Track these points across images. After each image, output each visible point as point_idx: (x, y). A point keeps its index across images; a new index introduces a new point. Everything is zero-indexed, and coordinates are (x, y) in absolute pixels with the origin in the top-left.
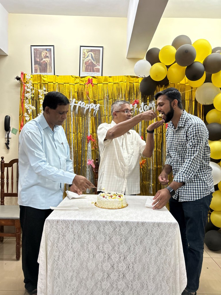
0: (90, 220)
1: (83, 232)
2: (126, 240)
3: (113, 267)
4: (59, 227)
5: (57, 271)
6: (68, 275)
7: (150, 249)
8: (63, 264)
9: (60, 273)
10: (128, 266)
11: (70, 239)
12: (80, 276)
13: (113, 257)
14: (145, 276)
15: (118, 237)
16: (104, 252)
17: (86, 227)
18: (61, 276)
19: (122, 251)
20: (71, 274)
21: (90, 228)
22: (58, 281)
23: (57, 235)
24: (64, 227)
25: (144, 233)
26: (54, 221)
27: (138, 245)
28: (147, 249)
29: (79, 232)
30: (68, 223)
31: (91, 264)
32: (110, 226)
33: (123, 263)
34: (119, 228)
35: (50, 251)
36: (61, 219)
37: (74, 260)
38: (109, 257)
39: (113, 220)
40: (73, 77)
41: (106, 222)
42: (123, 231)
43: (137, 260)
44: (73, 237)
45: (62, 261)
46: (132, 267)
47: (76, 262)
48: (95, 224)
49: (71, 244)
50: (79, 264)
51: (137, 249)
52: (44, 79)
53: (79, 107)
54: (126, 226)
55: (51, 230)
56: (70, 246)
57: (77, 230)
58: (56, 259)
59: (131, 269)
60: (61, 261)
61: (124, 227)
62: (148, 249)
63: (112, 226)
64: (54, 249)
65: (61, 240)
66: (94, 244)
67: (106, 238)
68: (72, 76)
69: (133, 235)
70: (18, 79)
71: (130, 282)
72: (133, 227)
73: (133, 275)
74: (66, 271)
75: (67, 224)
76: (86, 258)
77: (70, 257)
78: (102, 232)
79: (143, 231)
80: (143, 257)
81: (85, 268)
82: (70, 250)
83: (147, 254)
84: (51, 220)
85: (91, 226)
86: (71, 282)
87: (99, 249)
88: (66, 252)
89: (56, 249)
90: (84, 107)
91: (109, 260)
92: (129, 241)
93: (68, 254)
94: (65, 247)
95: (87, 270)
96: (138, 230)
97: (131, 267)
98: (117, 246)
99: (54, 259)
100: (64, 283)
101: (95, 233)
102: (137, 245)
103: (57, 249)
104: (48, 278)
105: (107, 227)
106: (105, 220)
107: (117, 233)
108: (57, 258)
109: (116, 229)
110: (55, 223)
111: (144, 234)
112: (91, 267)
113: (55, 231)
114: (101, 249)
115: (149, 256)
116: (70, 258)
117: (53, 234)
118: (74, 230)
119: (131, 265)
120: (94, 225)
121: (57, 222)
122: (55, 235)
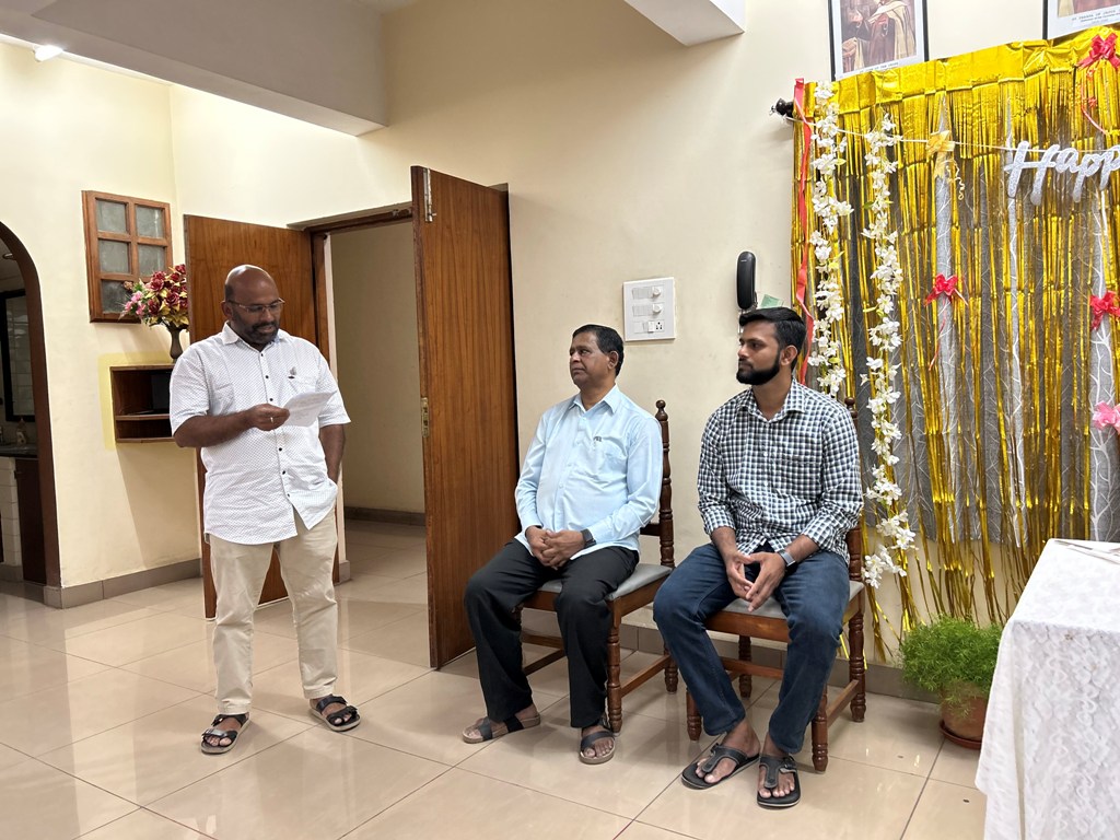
23: (1066, 695)
24: (1104, 663)
26: (1052, 630)
35: (1036, 752)
40: (1018, 49)
52: (887, 86)
53: (1050, 172)
55: (1037, 665)
64: (1054, 749)
65: (1087, 716)
68: (1009, 45)
70: (784, 109)
84: (1038, 626)
89: (1063, 751)
90: (1074, 169)
99: (1055, 791)
103: (1065, 748)
113: (1056, 675)
117: (1048, 686)
121: (1069, 637)
122: (1059, 692)
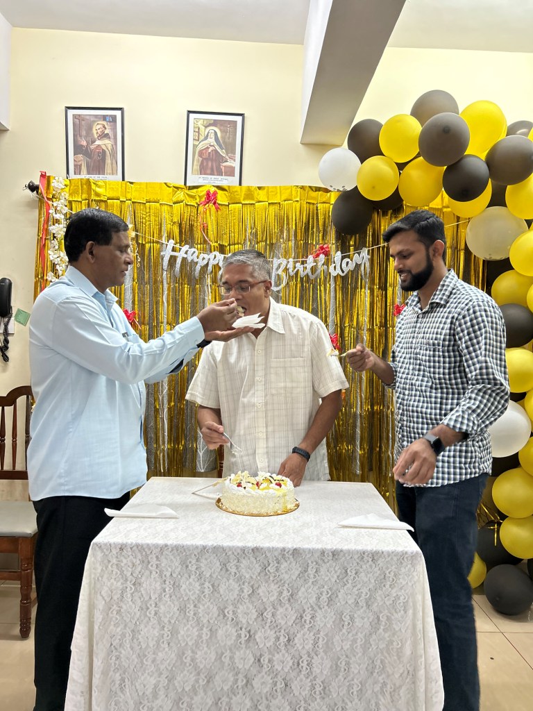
0: (204, 544)
1: (186, 575)
2: (292, 595)
3: (259, 660)
4: (125, 561)
5: (118, 675)
6: (145, 683)
7: (352, 618)
8: (134, 656)
9: (126, 680)
10: (296, 661)
11: (152, 592)
12: (176, 684)
13: (260, 637)
14: (339, 687)
15: (273, 587)
16: (237, 623)
17: (194, 561)
18: (127, 686)
19: (283, 623)
20: (153, 681)
21: (202, 565)
22: (121, 700)
23: (119, 584)
24: (138, 562)
25: (338, 577)
26: (113, 546)
27: (322, 606)
28: (345, 617)
29: (174, 575)
30: (148, 553)
31: (206, 653)
32: (253, 559)
33: (283, 651)
34: (276, 565)
35: (101, 623)
36: (129, 542)
37: (162, 645)
38: (251, 637)
39: (261, 546)
40: (170, 187)
41: (243, 550)
42: (286, 572)
43: (320, 646)
44: (159, 588)
45: (132, 649)
46: (308, 665)
47: (167, 649)
48: (215, 555)
49: (154, 606)
50: (173, 655)
51: (320, 619)
52: (98, 190)
53: (184, 259)
54: (292, 560)
55: (104, 568)
56: (152, 609)
57: (170, 570)
58: (114, 644)
59: (304, 668)
60: (129, 649)
61: (289, 562)
62: (347, 619)
63: (258, 559)
64: (111, 618)
65: (129, 595)
66: (212, 603)
67: (242, 590)
68: (166, 184)
69: (311, 582)
70: (33, 188)
71: (303, 702)
72: (310, 562)
73: (310, 684)
74: (140, 674)
75: (144, 553)
76: (191, 640)
77: (150, 639)
78: (233, 574)
79: (336, 572)
80: (334, 640)
81: (190, 665)
82: (152, 619)
83: (344, 631)
84: (106, 544)
85: (206, 559)
86: (153, 702)
87: (225, 616)
88: (142, 626)
89: (117, 619)
90: (196, 260)
91: (251, 644)
92: (300, 598)
93: (146, 629)
94: (139, 613)
95: (196, 670)
96: (323, 570)
97: (305, 663)
98: (270, 609)
99: (111, 645)
100: (135, 704)
101: (215, 576)
102: (320, 609)
103: (118, 617)
104: (95, 692)
105: (245, 563)
106: (240, 544)
107: (271, 578)
108: (117, 641)
109: (269, 568)
110: (114, 552)
111: (338, 581)
112: (204, 661)
113: (114, 573)
114: (230, 616)
115: (351, 635)
116: (153, 639)
117: (109, 580)
118: (164, 569)
119: (305, 657)
120: (212, 558)
121: (121, 549)
122: (115, 583)
